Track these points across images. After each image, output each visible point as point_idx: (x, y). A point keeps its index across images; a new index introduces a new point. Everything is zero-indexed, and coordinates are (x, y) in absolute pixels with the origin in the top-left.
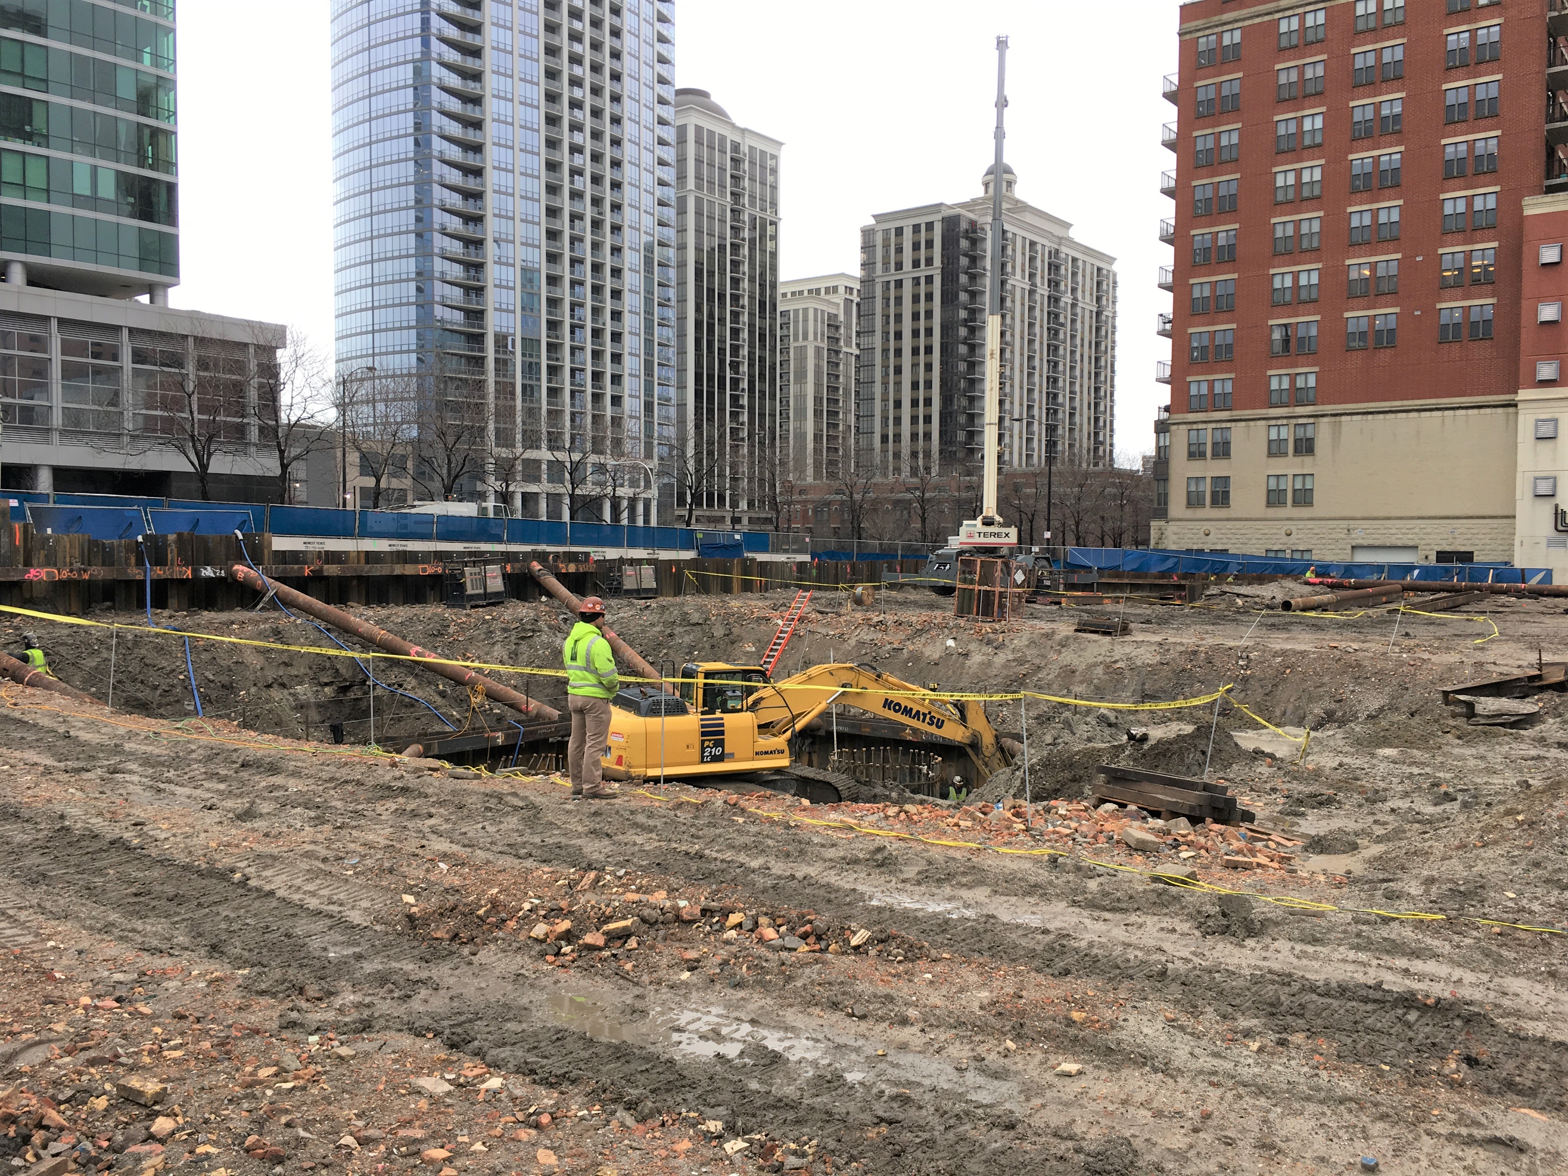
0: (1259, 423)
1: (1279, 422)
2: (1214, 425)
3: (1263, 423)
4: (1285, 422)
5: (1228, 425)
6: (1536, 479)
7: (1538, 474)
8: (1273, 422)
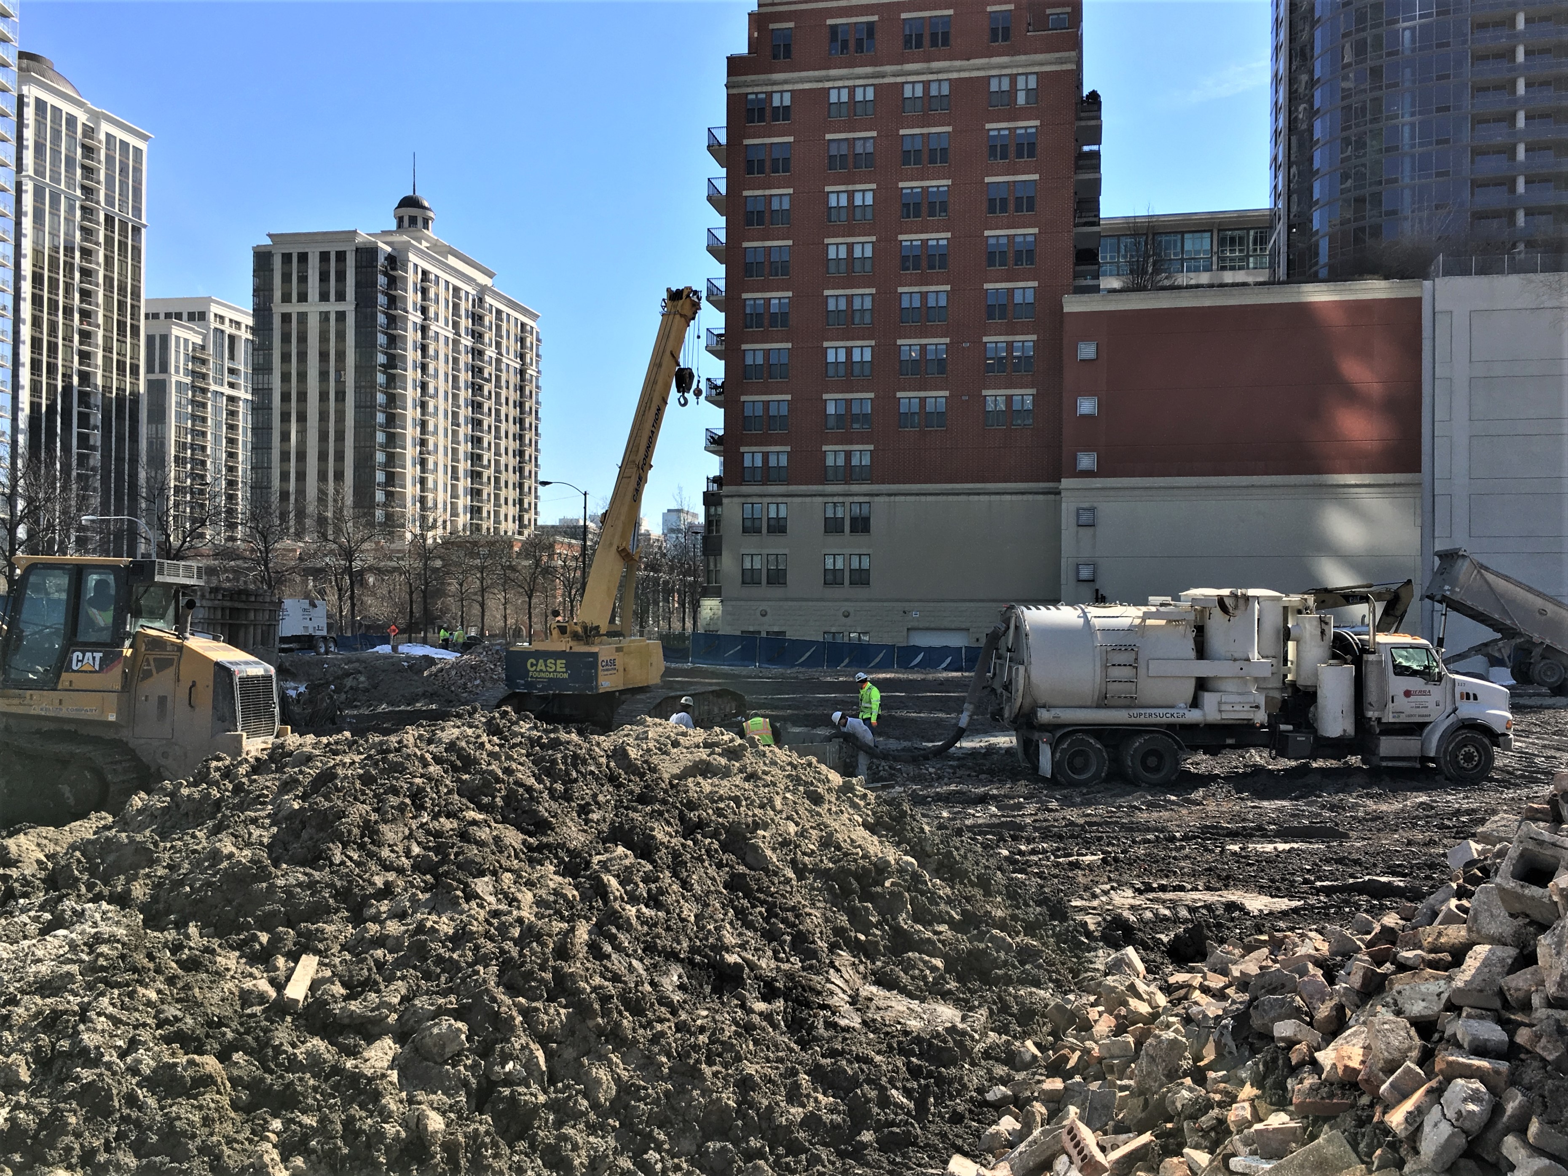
0: (817, 499)
1: (836, 499)
2: (769, 500)
3: (820, 499)
4: (841, 499)
5: (784, 500)
6: (1078, 564)
7: (1080, 560)
8: (830, 499)
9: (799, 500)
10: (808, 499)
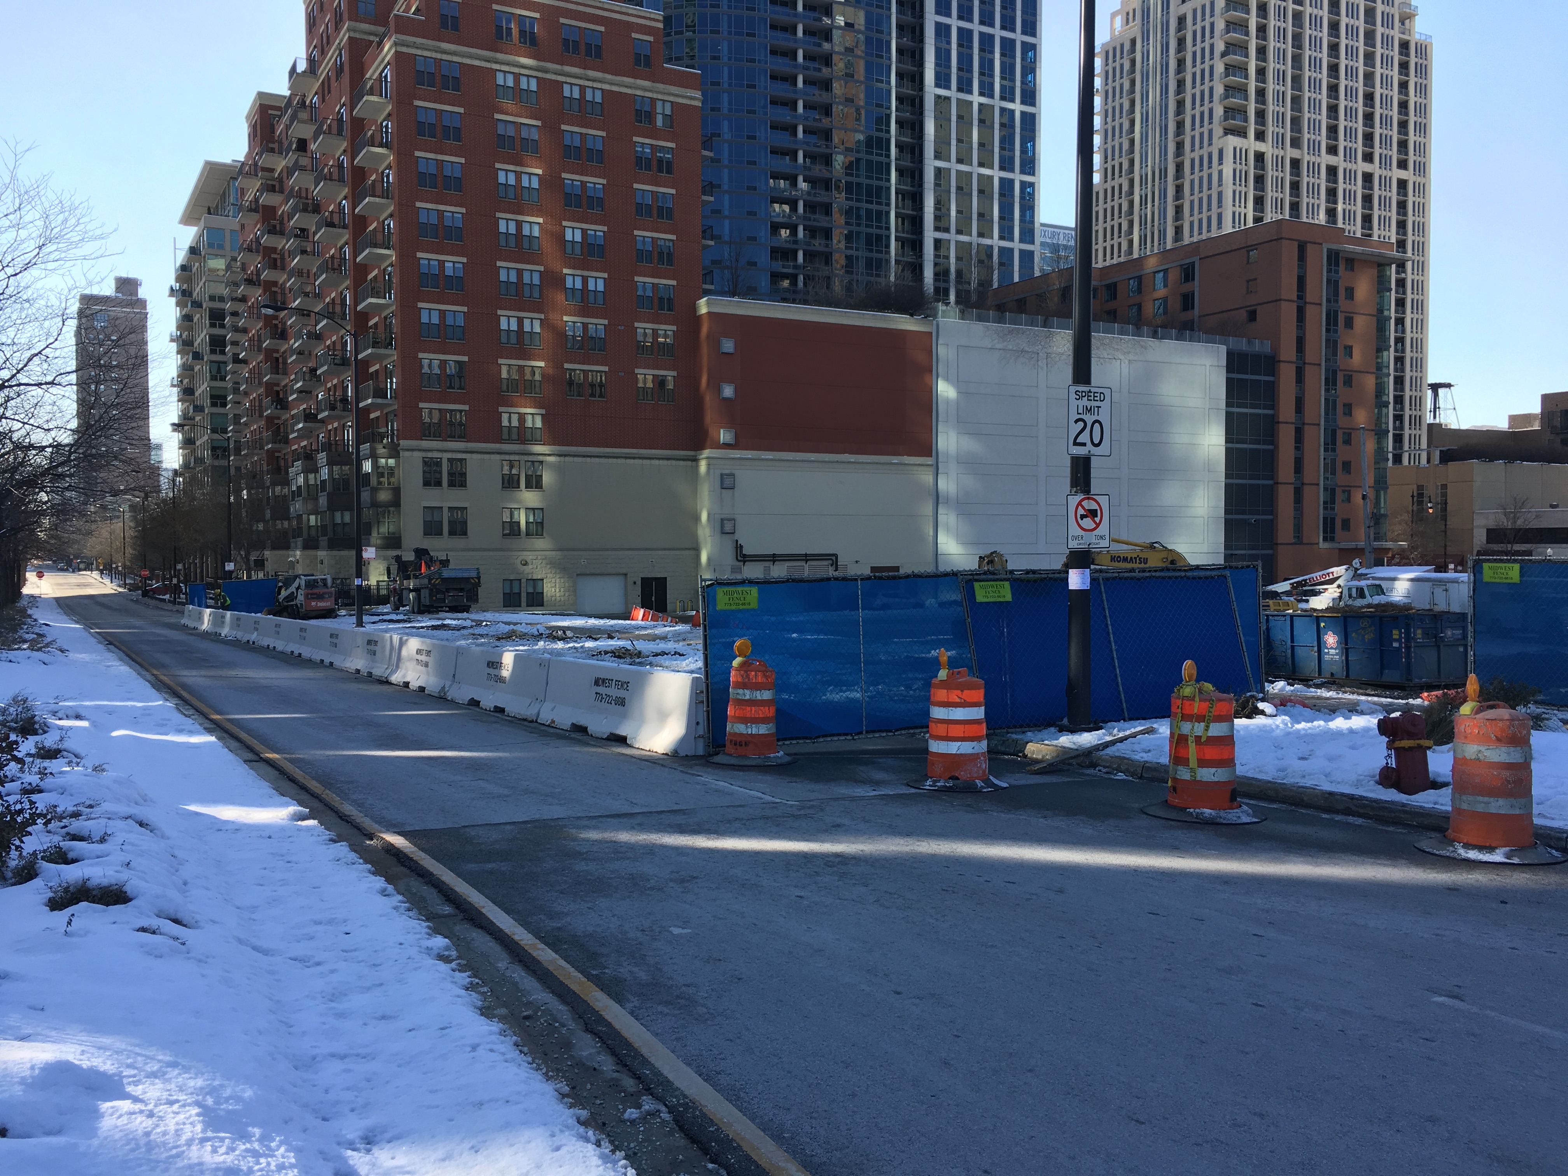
0: (493, 456)
1: (512, 458)
2: (450, 455)
3: (498, 457)
4: (517, 458)
5: (464, 456)
6: (722, 520)
7: (723, 516)
8: (507, 457)
9: (479, 456)
10: (486, 456)
